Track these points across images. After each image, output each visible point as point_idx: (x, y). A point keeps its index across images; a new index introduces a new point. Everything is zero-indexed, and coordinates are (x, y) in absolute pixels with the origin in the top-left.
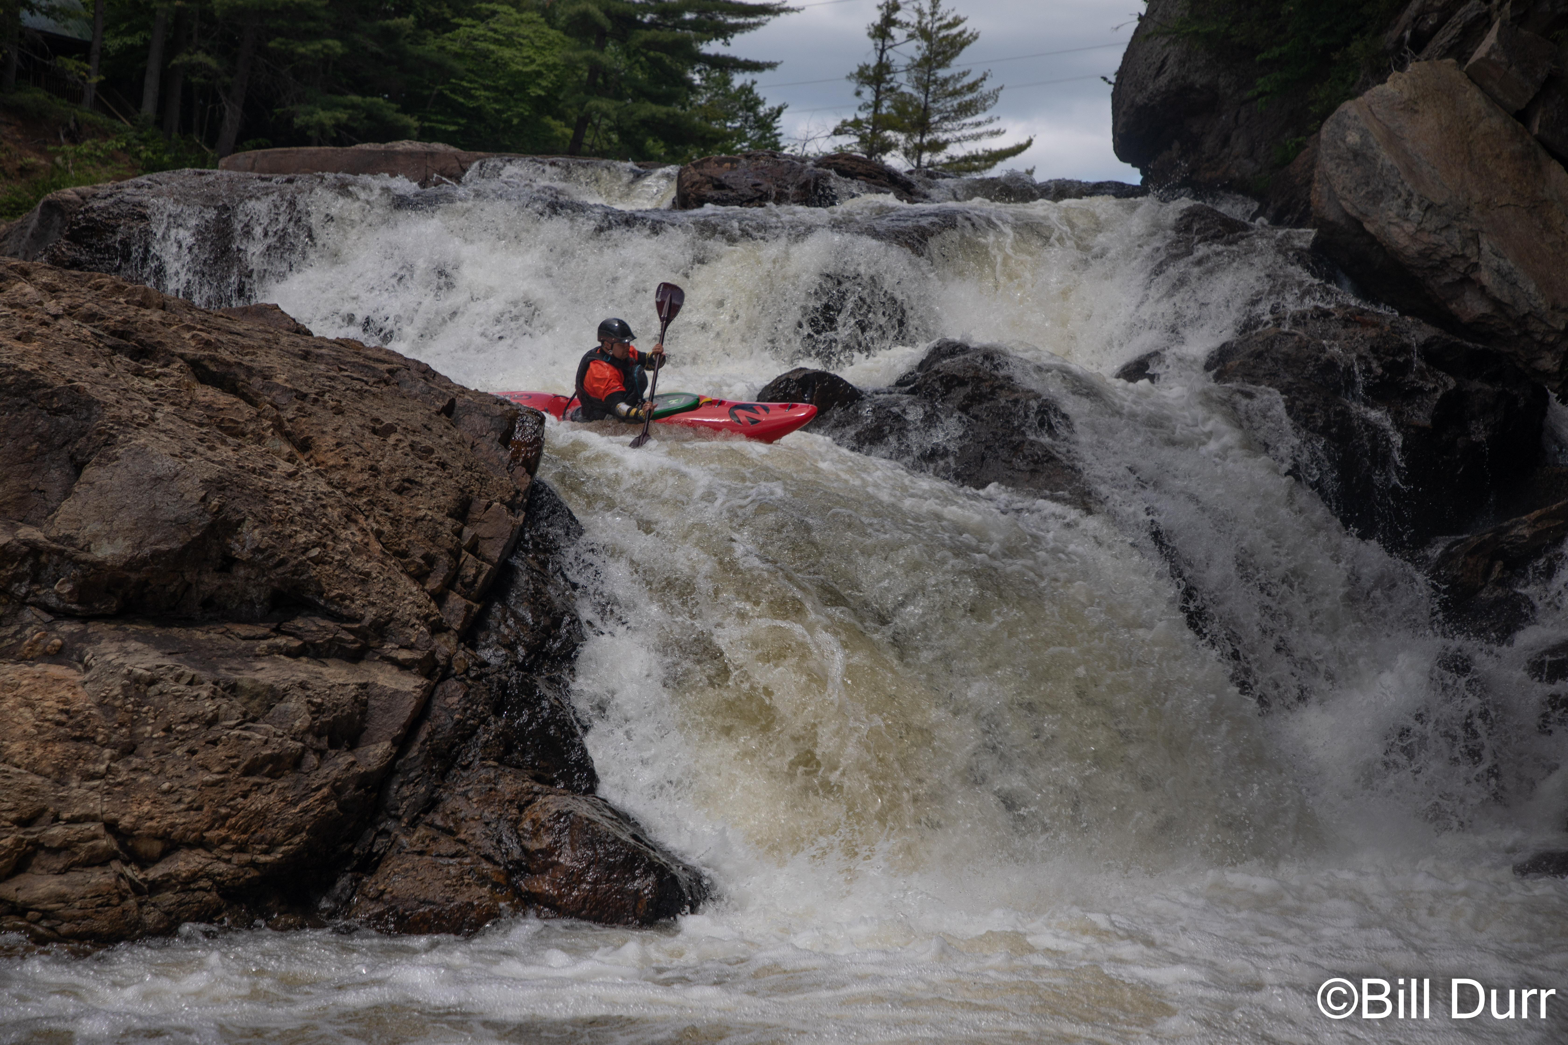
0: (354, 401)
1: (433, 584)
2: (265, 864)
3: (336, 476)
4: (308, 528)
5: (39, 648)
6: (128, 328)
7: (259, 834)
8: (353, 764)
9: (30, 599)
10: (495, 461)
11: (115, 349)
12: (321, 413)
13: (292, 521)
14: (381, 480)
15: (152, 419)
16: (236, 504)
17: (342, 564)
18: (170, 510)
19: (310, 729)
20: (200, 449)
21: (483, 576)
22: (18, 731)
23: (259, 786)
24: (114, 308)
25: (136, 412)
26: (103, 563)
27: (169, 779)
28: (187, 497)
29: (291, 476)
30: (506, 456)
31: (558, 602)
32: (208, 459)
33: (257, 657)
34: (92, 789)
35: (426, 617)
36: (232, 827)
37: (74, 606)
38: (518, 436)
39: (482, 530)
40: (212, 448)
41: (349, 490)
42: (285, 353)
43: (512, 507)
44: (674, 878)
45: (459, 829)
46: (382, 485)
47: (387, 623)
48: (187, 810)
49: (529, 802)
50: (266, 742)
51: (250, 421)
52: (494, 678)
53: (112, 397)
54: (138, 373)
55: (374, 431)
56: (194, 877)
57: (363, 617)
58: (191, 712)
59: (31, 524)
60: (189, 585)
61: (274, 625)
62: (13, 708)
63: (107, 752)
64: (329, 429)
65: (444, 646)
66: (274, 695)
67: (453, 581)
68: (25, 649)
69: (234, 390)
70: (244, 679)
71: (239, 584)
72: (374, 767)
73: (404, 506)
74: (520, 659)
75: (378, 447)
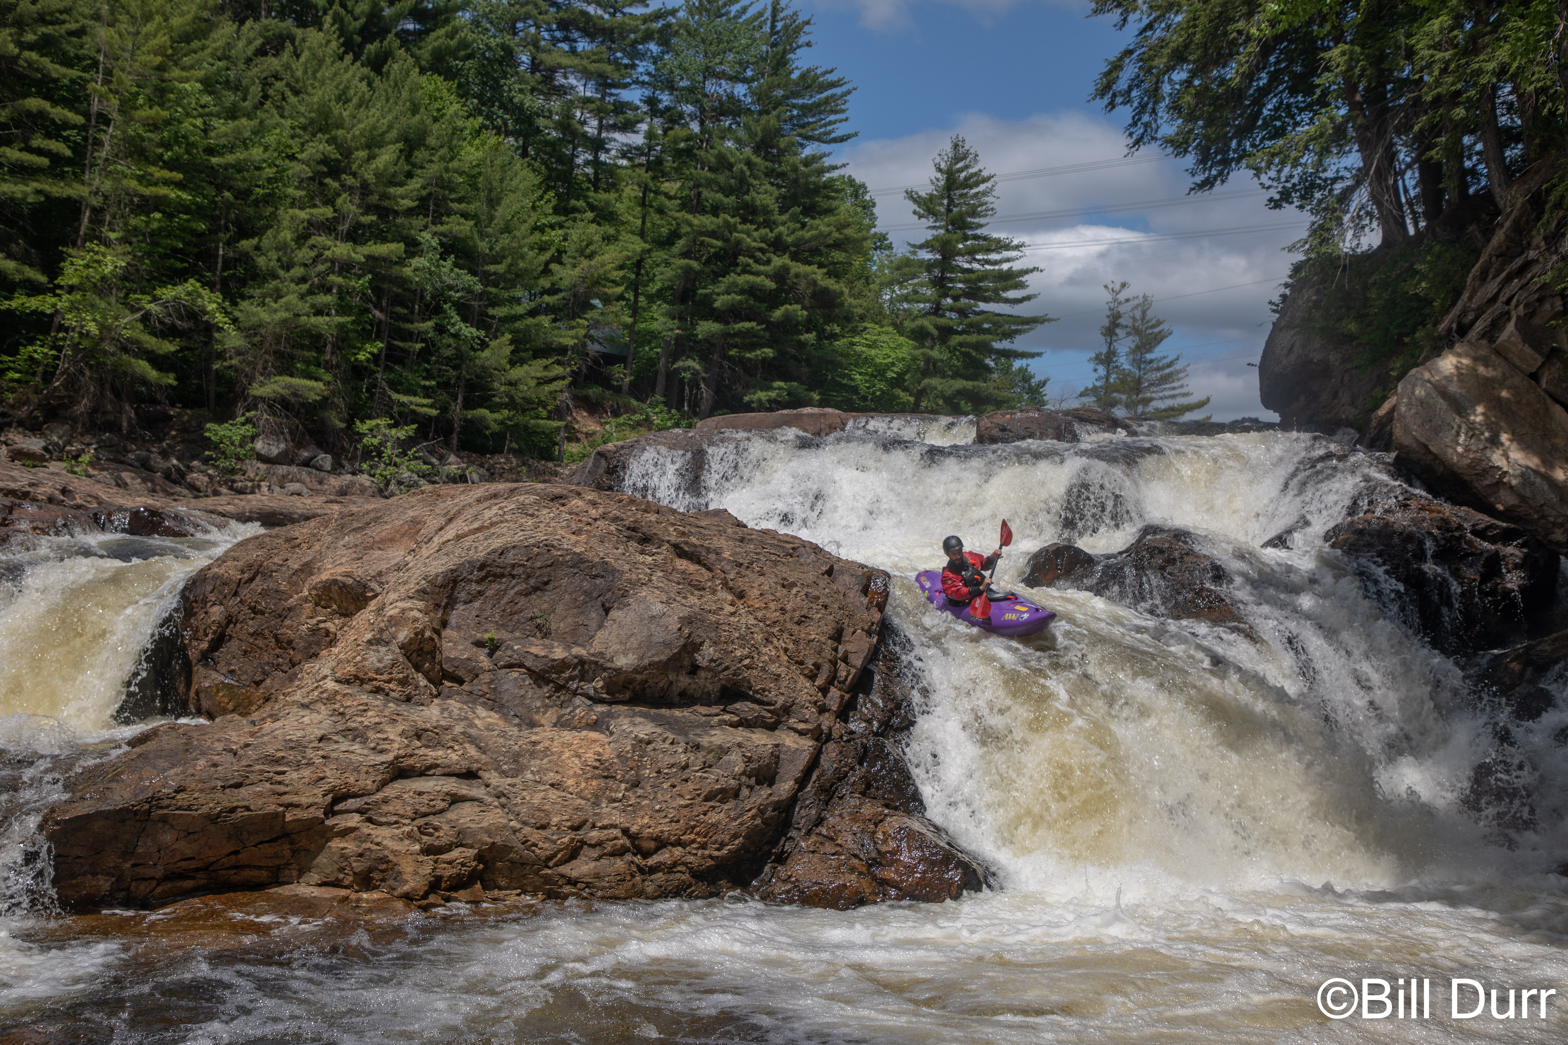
0: (771, 567)
1: (819, 682)
2: (717, 857)
3: (760, 614)
4: (742, 646)
5: (584, 721)
6: (637, 525)
7: (714, 838)
8: (771, 795)
9: (580, 691)
10: (858, 604)
11: (629, 538)
12: (751, 575)
13: (733, 642)
14: (787, 616)
15: (650, 580)
16: (700, 632)
17: (763, 669)
18: (660, 636)
19: (744, 773)
20: (678, 599)
21: (850, 677)
22: (571, 772)
23: (714, 807)
24: (629, 513)
25: (641, 576)
26: (621, 669)
27: (660, 803)
28: (670, 628)
29: (733, 614)
30: (865, 601)
31: (899, 693)
32: (682, 605)
33: (712, 727)
34: (614, 808)
35: (815, 703)
36: (698, 834)
37: (604, 696)
38: (873, 586)
39: (850, 647)
40: (685, 598)
41: (768, 623)
42: (729, 538)
43: (869, 633)
44: (974, 871)
45: (837, 837)
46: (788, 619)
47: (791, 706)
48: (671, 822)
49: (881, 821)
50: (717, 781)
51: (708, 580)
52: (858, 741)
53: (627, 567)
54: (642, 553)
55: (784, 586)
56: (675, 864)
57: (776, 702)
58: (672, 761)
59: (579, 646)
60: (671, 683)
61: (722, 707)
62: (569, 758)
63: (623, 786)
64: (756, 585)
65: (826, 721)
66: (722, 751)
67: (832, 680)
68: (576, 722)
69: (699, 562)
70: (704, 741)
71: (701, 682)
72: (784, 797)
73: (802, 632)
74: (875, 729)
75: (785, 596)
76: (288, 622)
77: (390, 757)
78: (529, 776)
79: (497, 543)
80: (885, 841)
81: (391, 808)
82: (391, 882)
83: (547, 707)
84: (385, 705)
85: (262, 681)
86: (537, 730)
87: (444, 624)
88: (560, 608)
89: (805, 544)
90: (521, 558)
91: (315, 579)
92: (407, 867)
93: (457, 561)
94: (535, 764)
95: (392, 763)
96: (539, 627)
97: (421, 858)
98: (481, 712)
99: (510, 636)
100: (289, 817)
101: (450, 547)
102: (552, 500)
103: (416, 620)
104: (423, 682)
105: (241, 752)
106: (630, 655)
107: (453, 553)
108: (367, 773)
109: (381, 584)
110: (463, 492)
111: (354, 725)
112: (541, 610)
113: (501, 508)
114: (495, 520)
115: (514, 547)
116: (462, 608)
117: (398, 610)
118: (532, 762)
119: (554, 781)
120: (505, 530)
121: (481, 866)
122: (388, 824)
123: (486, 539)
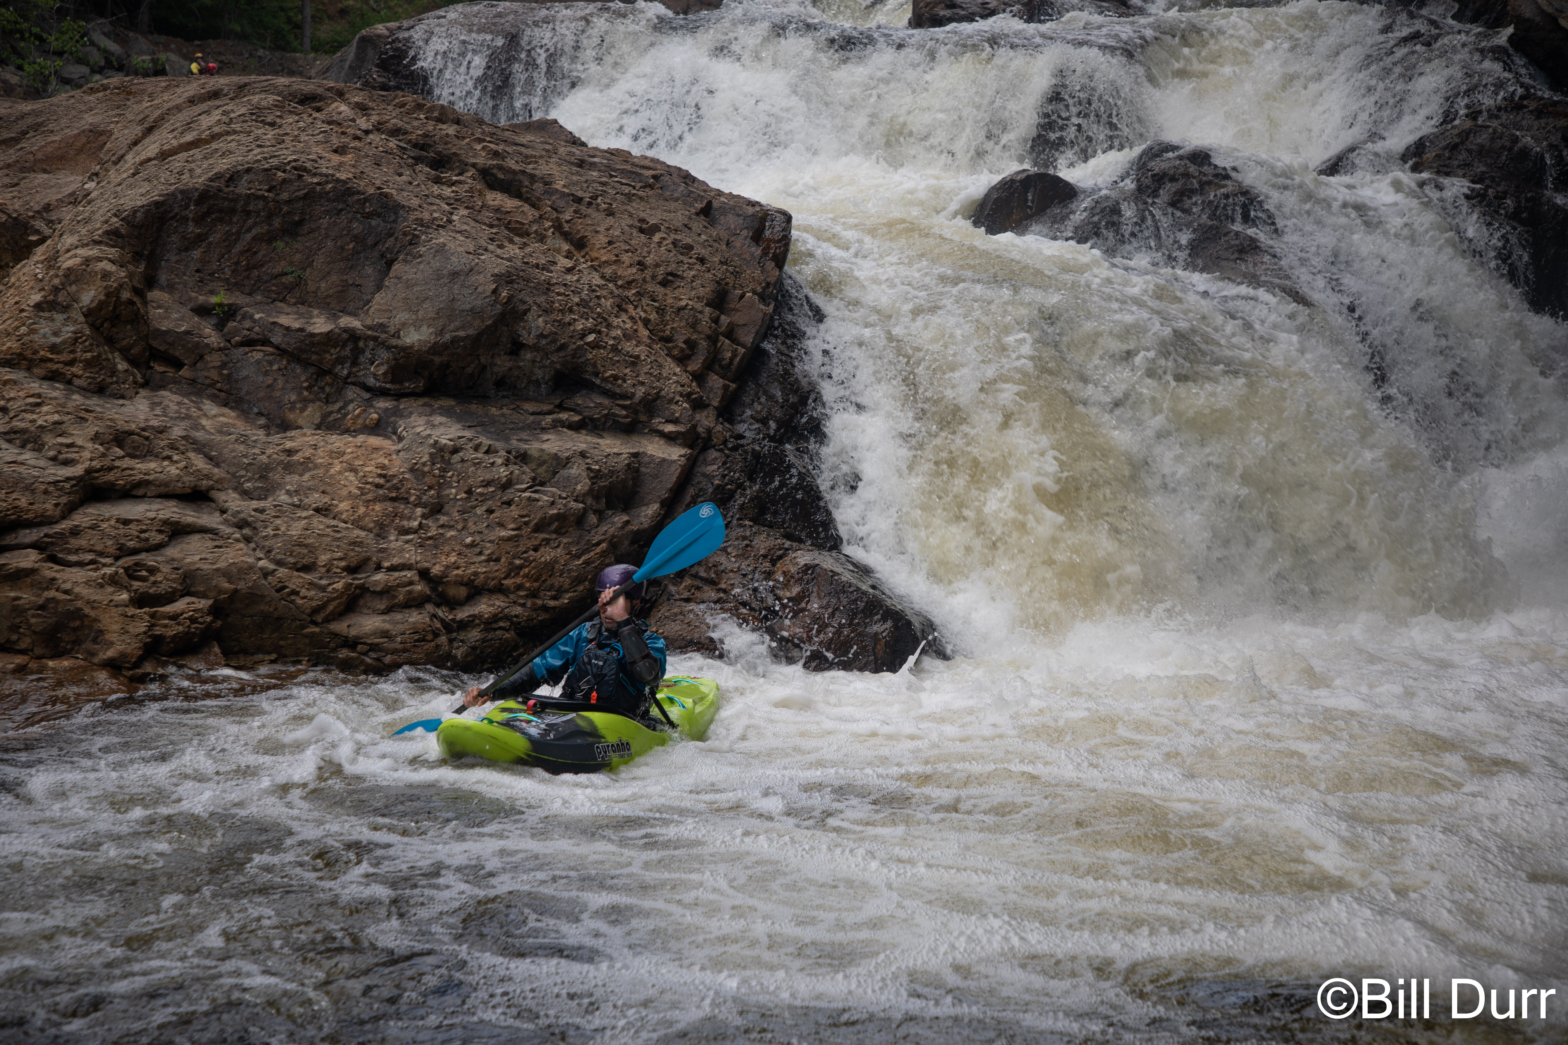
0: (623, 203)
1: (694, 365)
2: (554, 608)
3: (608, 271)
4: (585, 316)
5: (360, 421)
6: (428, 141)
7: (548, 583)
8: (627, 523)
9: (351, 379)
10: (747, 256)
11: (418, 160)
12: (595, 214)
13: (571, 311)
14: (648, 273)
15: (450, 221)
16: (522, 295)
17: (615, 349)
18: (466, 301)
19: (589, 492)
20: (491, 247)
21: (737, 360)
22: (344, 492)
23: (547, 541)
24: (416, 123)
25: (436, 215)
26: (411, 347)
27: (471, 534)
28: (480, 289)
29: (569, 270)
30: (757, 251)
31: (804, 382)
32: (498, 256)
33: (544, 430)
34: (407, 542)
35: (689, 395)
36: (526, 576)
37: (388, 386)
38: (767, 233)
39: (737, 318)
40: (501, 247)
41: (620, 283)
42: (563, 161)
43: (763, 298)
44: (909, 623)
45: (720, 579)
46: (648, 279)
47: (655, 400)
48: (488, 561)
49: (780, 557)
50: (553, 503)
51: (533, 222)
52: (749, 448)
53: (415, 202)
54: (437, 181)
55: (642, 231)
56: (495, 618)
57: (633, 394)
58: (488, 476)
59: (350, 314)
60: (484, 368)
61: (557, 402)
62: (340, 473)
63: (419, 511)
64: (601, 229)
65: (704, 421)
66: (560, 463)
67: (712, 363)
68: (348, 421)
69: (519, 196)
70: (533, 448)
71: (527, 366)
72: (646, 526)
73: (669, 297)
74: (772, 432)
75: (645, 245)
77: (78, 470)
78: (284, 498)
79: (223, 165)
81: (82, 542)
82: (88, 645)
83: (305, 402)
84: (67, 398)
86: (293, 433)
87: (150, 282)
88: (319, 261)
89: (671, 171)
90: (260, 187)
92: (111, 624)
93: (163, 189)
94: (292, 481)
95: (81, 479)
96: (289, 288)
97: (131, 611)
98: (211, 408)
99: (248, 299)
101: (151, 168)
102: (302, 102)
103: (106, 275)
104: (122, 366)
106: (424, 328)
107: (157, 177)
108: (46, 492)
109: (50, 223)
110: (167, 88)
111: (22, 425)
112: (291, 263)
113: (225, 113)
114: (216, 130)
115: (248, 171)
116: (174, 259)
117: (78, 260)
118: (288, 478)
119: (320, 505)
120: (233, 144)
121: (219, 623)
122: (80, 564)
123: (205, 158)
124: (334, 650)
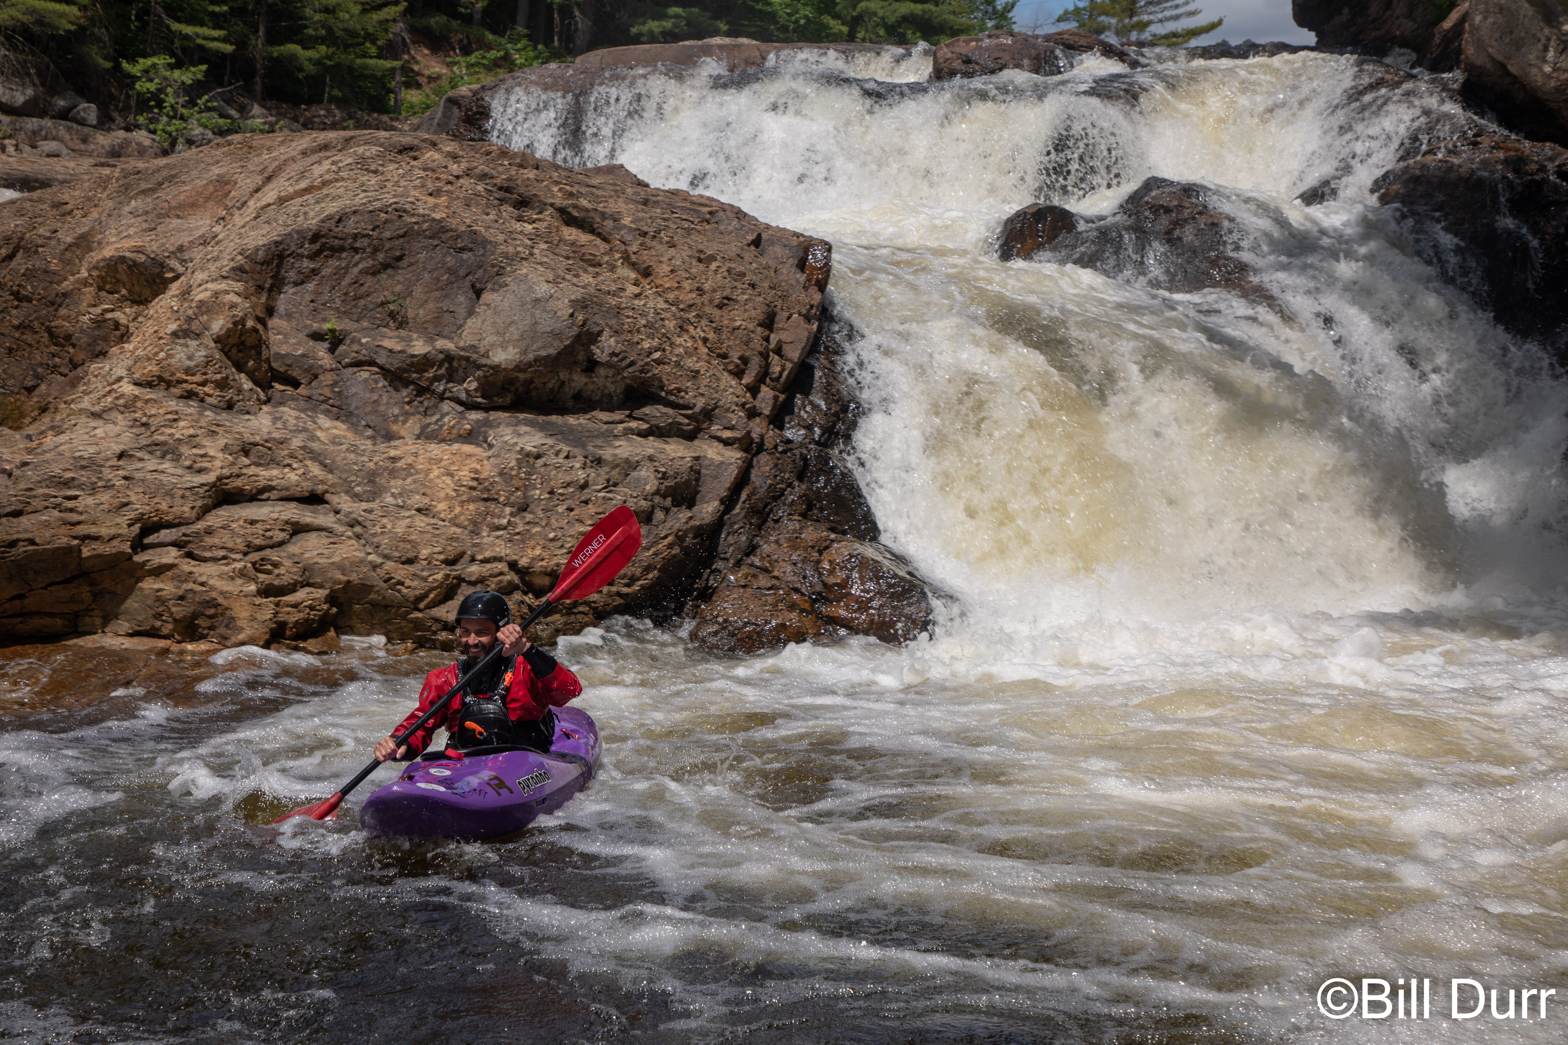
0: (684, 237)
1: (747, 379)
2: (627, 594)
3: (671, 296)
4: (651, 336)
6: (511, 184)
8: (691, 518)
9: (448, 395)
10: (793, 282)
11: (502, 201)
12: (658, 247)
13: (638, 331)
14: (706, 298)
15: (531, 254)
16: (597, 319)
17: (678, 364)
18: (547, 324)
19: (657, 492)
20: (568, 277)
21: (786, 373)
22: (442, 494)
24: (500, 169)
25: (519, 249)
26: (498, 366)
27: (554, 530)
28: (559, 313)
29: (637, 296)
30: (802, 278)
31: (845, 393)
32: (574, 284)
33: (616, 437)
34: (498, 537)
35: (743, 405)
37: (479, 400)
38: (811, 262)
39: (784, 336)
40: (577, 276)
41: (681, 306)
42: (629, 201)
43: (808, 318)
45: (773, 568)
46: (706, 302)
47: (713, 410)
49: (827, 548)
50: (625, 501)
51: (605, 254)
52: (797, 452)
53: (501, 238)
54: (519, 219)
55: (700, 260)
57: (695, 405)
58: (568, 479)
59: (445, 337)
60: (563, 383)
61: (628, 413)
62: (438, 477)
63: (508, 510)
64: (665, 259)
65: (757, 428)
66: (630, 466)
67: (763, 377)
68: (444, 433)
69: (592, 231)
70: (607, 454)
71: (600, 381)
72: (707, 521)
73: (724, 318)
74: (816, 437)
75: (703, 273)
76: (63, 312)
77: (211, 478)
78: (389, 499)
79: (332, 208)
80: (832, 572)
81: (215, 540)
82: (221, 631)
83: (407, 415)
84: (201, 414)
85: (35, 387)
86: (397, 443)
87: (270, 311)
88: (418, 291)
89: (724, 208)
90: (365, 227)
91: (96, 256)
92: (241, 612)
93: (281, 230)
94: (396, 485)
95: (213, 485)
96: (392, 315)
97: (258, 600)
98: (324, 421)
99: (356, 326)
100: (86, 552)
101: (271, 212)
102: (400, 152)
103: (233, 306)
104: (247, 385)
105: (16, 472)
106: (510, 349)
107: (276, 220)
108: (183, 497)
109: (183, 261)
110: (282, 142)
111: (162, 438)
112: (393, 293)
113: (334, 163)
114: (327, 177)
115: (355, 212)
116: (291, 291)
117: (208, 294)
118: (393, 483)
119: (421, 505)
120: (342, 190)
121: (334, 610)
122: (215, 560)
123: (318, 202)
124: (435, 633)
